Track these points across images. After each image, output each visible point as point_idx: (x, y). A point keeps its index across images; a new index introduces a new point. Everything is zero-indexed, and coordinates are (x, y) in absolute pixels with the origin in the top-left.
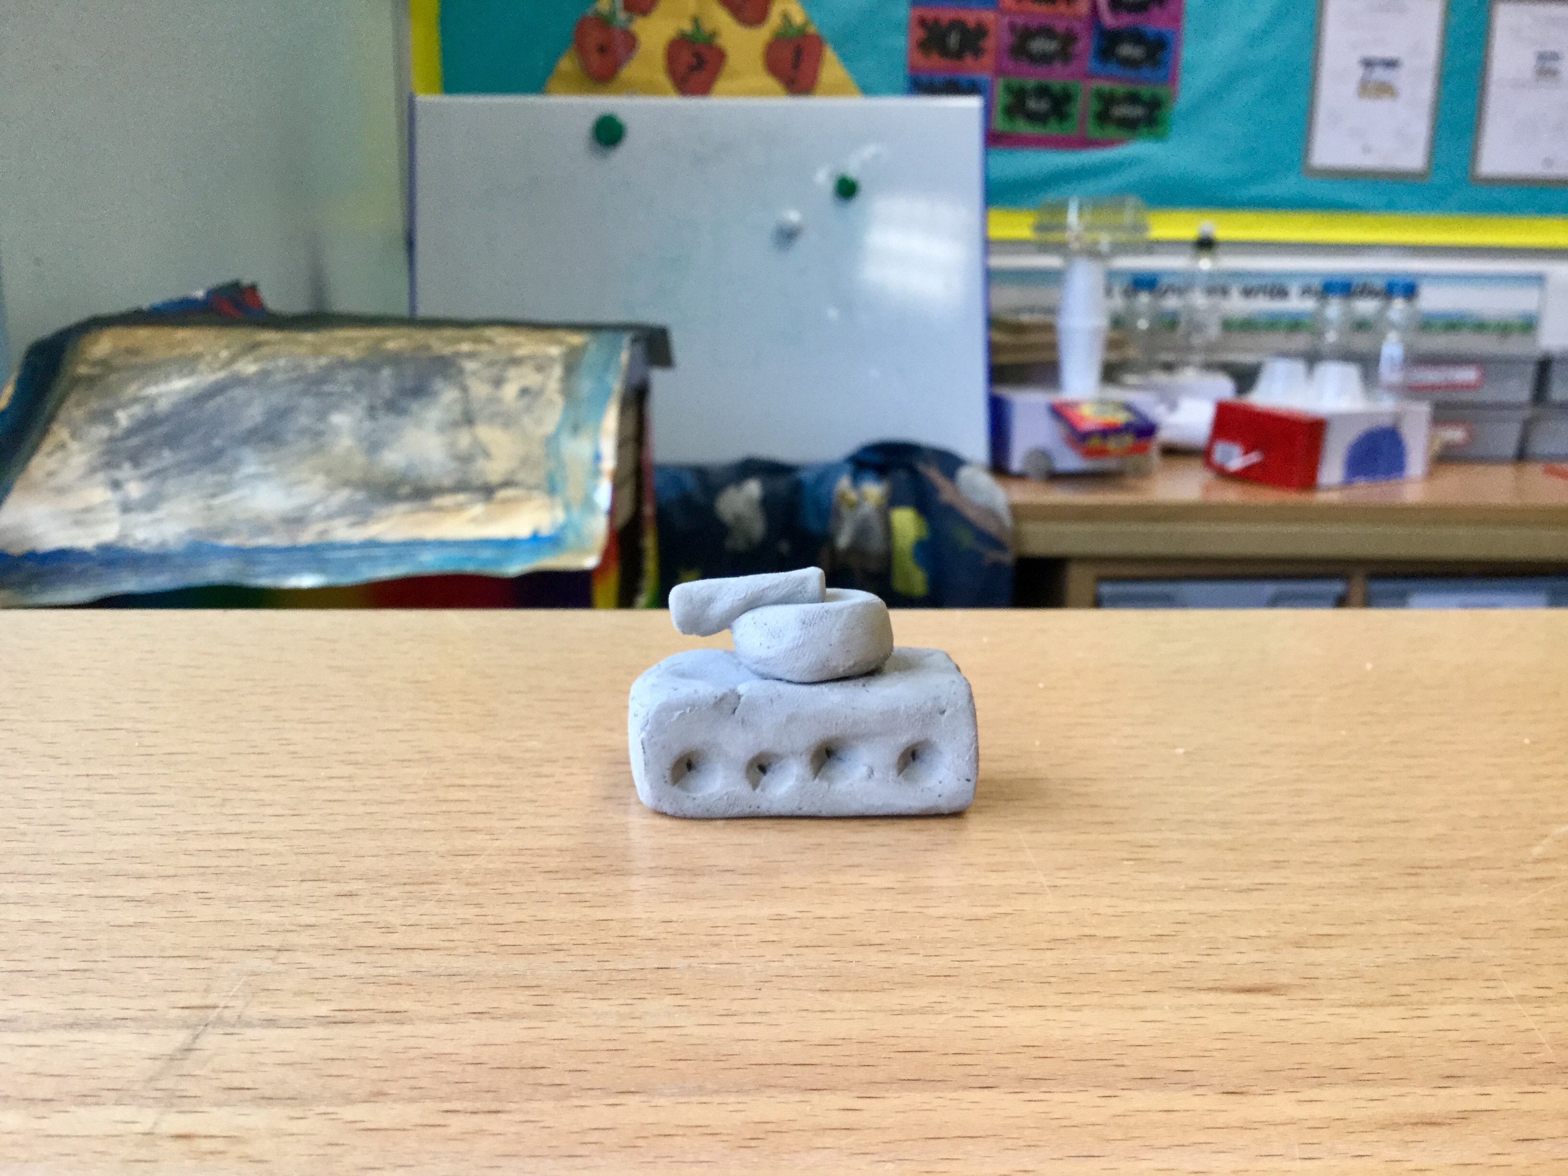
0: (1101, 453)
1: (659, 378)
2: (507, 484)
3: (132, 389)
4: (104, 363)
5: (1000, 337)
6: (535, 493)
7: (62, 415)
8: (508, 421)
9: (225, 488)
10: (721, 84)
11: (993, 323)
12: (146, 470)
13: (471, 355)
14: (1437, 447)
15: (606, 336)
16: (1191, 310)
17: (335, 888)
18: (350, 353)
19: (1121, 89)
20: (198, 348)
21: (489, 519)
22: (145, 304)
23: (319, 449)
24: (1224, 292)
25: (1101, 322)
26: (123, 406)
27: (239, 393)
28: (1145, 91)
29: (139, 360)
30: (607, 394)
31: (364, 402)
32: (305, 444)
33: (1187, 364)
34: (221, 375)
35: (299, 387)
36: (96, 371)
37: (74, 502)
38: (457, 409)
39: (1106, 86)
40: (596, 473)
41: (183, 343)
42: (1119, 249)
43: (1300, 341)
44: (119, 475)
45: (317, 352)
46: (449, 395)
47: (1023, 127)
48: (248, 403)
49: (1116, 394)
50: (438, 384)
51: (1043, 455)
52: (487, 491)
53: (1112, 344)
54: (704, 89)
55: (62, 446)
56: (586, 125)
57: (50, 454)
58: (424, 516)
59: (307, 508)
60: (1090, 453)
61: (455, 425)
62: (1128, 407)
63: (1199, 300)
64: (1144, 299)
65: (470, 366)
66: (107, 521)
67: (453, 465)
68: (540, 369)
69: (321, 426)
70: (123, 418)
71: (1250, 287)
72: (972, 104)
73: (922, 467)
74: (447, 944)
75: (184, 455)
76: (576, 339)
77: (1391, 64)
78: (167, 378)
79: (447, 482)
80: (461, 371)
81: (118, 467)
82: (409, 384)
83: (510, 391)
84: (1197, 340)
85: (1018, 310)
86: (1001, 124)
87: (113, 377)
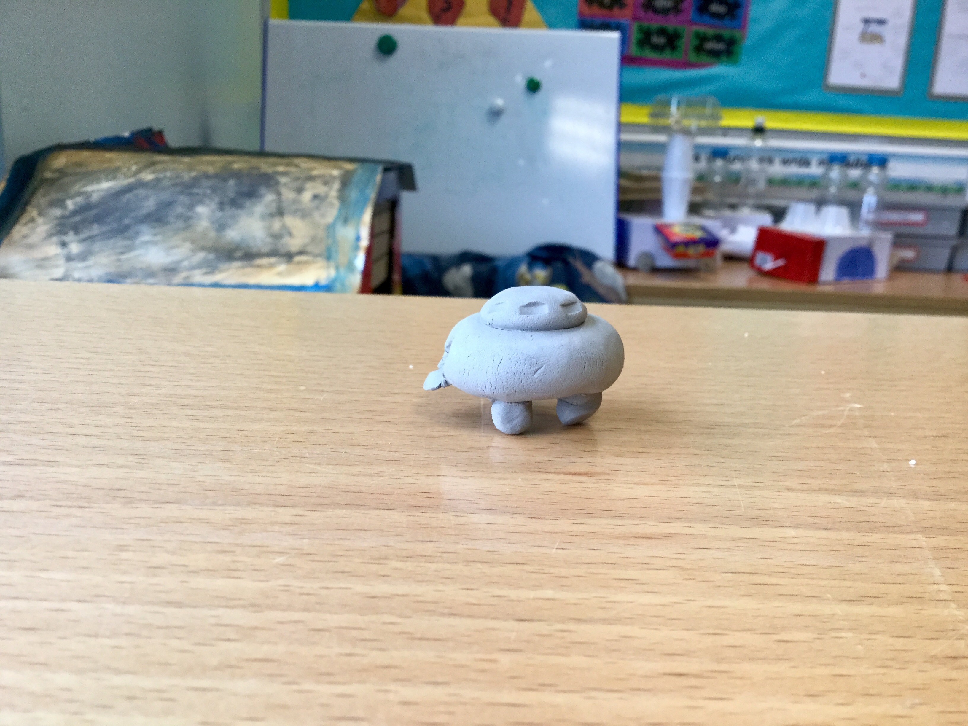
0: (683, 256)
1: (406, 197)
2: (301, 253)
3: (77, 188)
4: (62, 172)
5: (625, 183)
6: (319, 259)
7: (34, 201)
8: (304, 214)
9: (130, 249)
10: (461, 20)
11: (621, 174)
12: (82, 236)
13: (285, 174)
14: (895, 261)
15: (368, 166)
16: (749, 171)
17: (50, 406)
18: (211, 170)
19: (710, 32)
20: (117, 164)
21: (289, 273)
22: (92, 139)
23: (188, 227)
24: (770, 161)
25: (690, 175)
26: (71, 198)
27: (142, 192)
28: (726, 33)
29: (83, 170)
30: (366, 200)
31: (217, 200)
32: (180, 224)
33: (744, 205)
34: (131, 180)
35: (179, 189)
36: (56, 175)
37: (38, 254)
38: (274, 205)
39: (702, 29)
40: (356, 248)
41: (110, 160)
42: (703, 131)
43: (814, 194)
44: (66, 238)
45: (190, 168)
46: (269, 197)
47: (649, 54)
48: (147, 197)
49: (697, 220)
50: (263, 190)
51: (647, 256)
52: (289, 257)
53: (695, 191)
54: (452, 22)
55: (32, 220)
56: (373, 42)
57: (25, 224)
58: (249, 270)
59: (179, 262)
60: (678, 256)
61: (272, 215)
62: (703, 228)
63: (754, 165)
64: (719, 163)
65: (283, 180)
66: (57, 266)
67: (269, 240)
68: (326, 183)
69: (190, 214)
70: (70, 204)
71: (786, 160)
72: (615, 36)
73: (571, 260)
74: (102, 434)
75: (105, 228)
76: (349, 166)
77: (881, 22)
78: (98, 181)
79: (265, 250)
80: (277, 183)
81: (66, 233)
82: (245, 189)
83: (307, 196)
84: (751, 190)
85: (640, 168)
86: (634, 51)
87: (66, 180)
